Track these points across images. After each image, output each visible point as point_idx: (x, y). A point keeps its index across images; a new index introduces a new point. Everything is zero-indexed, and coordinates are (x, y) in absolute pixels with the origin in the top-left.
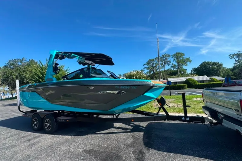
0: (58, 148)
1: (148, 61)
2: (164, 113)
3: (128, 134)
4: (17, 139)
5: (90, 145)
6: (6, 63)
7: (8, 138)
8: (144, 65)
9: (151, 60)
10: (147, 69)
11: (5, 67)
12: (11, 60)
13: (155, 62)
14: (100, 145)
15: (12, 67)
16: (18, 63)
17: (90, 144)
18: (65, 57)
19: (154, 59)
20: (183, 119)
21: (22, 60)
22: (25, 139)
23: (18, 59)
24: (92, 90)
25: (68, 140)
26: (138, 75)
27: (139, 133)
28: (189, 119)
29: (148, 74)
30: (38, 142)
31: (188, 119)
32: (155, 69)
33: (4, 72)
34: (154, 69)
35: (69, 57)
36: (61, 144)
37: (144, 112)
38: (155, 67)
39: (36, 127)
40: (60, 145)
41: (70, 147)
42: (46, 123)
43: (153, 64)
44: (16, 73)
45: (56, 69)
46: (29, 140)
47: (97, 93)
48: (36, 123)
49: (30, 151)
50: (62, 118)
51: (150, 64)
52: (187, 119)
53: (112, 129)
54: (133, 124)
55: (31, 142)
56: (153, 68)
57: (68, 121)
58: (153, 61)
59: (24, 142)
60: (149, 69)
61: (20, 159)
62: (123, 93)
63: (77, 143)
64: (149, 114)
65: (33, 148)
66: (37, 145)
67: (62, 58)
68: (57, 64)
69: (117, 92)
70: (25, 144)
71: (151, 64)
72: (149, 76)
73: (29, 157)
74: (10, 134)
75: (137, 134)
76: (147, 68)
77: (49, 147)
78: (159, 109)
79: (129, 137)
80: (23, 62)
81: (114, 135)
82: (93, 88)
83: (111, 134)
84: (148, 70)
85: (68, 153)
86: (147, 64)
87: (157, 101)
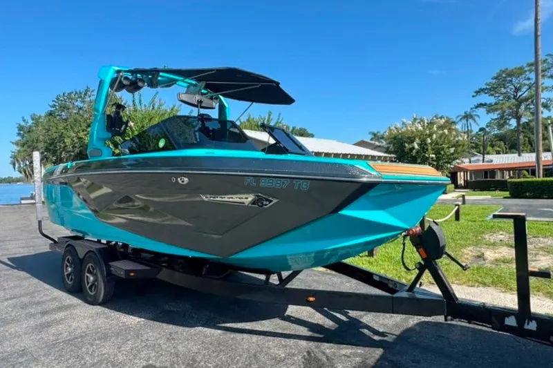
0: (92, 345)
1: (496, 78)
2: (436, 290)
3: (297, 346)
4: (24, 307)
5: (171, 354)
6: (52, 103)
7: (10, 299)
8: (478, 93)
9: (511, 74)
10: (488, 112)
11: (50, 114)
12: (62, 94)
13: (529, 79)
14: (195, 361)
15: (63, 113)
16: (76, 104)
17: (173, 351)
18: (140, 84)
19: (521, 68)
20: (511, 321)
21: (85, 94)
22: (39, 309)
23: (76, 93)
24: (183, 188)
25: (127, 329)
26: (430, 135)
27: (336, 346)
28: (535, 329)
29: (496, 132)
30: (58, 322)
31: (532, 326)
32: (526, 108)
33: (46, 129)
34: (523, 107)
35: (152, 84)
36: (105, 337)
37: (376, 278)
38: (526, 100)
39: (71, 281)
40: (100, 339)
41: (119, 348)
42: (88, 275)
43: (517, 90)
44: (72, 131)
45: (115, 123)
46: (44, 313)
47: (198, 199)
48: (70, 269)
49: (33, 339)
50: (121, 267)
51: (503, 90)
52: (526, 327)
53: (277, 321)
54: (346, 314)
55: (46, 318)
56: (518, 106)
57: (132, 274)
58: (521, 74)
59: (33, 315)
60: (496, 110)
61: (6, 354)
62: (270, 201)
63: (142, 341)
64: (391, 286)
65: (43, 335)
66: (53, 330)
67: (134, 87)
68: (120, 107)
69: (251, 198)
70: (32, 322)
71: (510, 89)
72: (501, 138)
73: (23, 353)
74: (17, 291)
75: (328, 351)
76: (491, 105)
77: (77, 338)
78: (417, 271)
79: (294, 355)
80: (87, 99)
81: (255, 338)
82: (185, 183)
83: (245, 336)
84: (495, 116)
85: (107, 363)
86: (491, 90)
87: (411, 240)
